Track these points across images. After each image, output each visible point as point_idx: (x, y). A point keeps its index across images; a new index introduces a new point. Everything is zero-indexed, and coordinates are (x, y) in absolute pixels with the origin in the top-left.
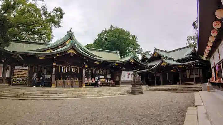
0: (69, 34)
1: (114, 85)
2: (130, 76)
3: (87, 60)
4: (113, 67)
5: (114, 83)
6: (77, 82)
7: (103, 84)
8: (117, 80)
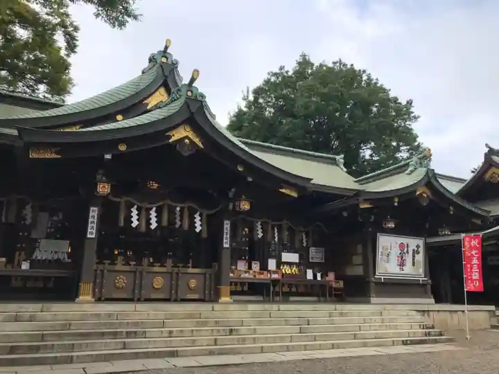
0: (162, 66)
1: (341, 296)
2: (409, 259)
3: (250, 179)
4: (345, 214)
5: (341, 284)
6: (193, 277)
7: (294, 290)
8: (359, 271)
